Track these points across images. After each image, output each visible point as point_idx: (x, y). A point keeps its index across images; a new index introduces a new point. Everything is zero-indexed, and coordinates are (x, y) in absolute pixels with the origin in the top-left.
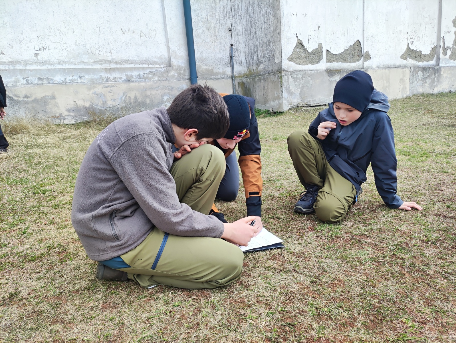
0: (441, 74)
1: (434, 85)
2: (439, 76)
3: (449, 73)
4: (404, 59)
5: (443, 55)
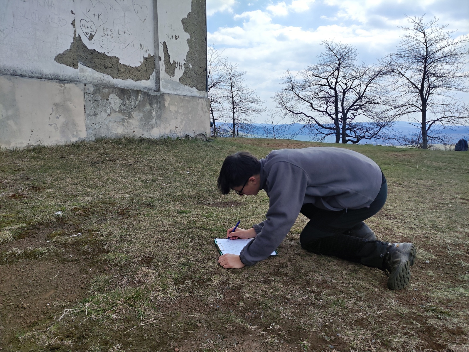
0: (164, 107)
1: (151, 123)
2: (160, 108)
3: (182, 106)
4: (67, 65)
5: (167, 75)
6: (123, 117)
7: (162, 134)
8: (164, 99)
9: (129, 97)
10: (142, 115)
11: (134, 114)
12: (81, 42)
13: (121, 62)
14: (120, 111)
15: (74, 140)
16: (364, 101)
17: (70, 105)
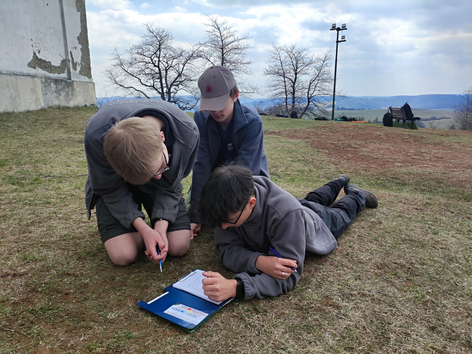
0: (74, 88)
1: (69, 98)
2: (72, 90)
3: (82, 88)
4: (32, 68)
5: (73, 70)
6: (57, 95)
7: (75, 104)
8: (73, 84)
9: (58, 83)
10: (65, 93)
11: (62, 93)
12: (36, 55)
13: (52, 64)
14: (56, 91)
15: (40, 107)
16: (183, 78)
17: (36, 88)
